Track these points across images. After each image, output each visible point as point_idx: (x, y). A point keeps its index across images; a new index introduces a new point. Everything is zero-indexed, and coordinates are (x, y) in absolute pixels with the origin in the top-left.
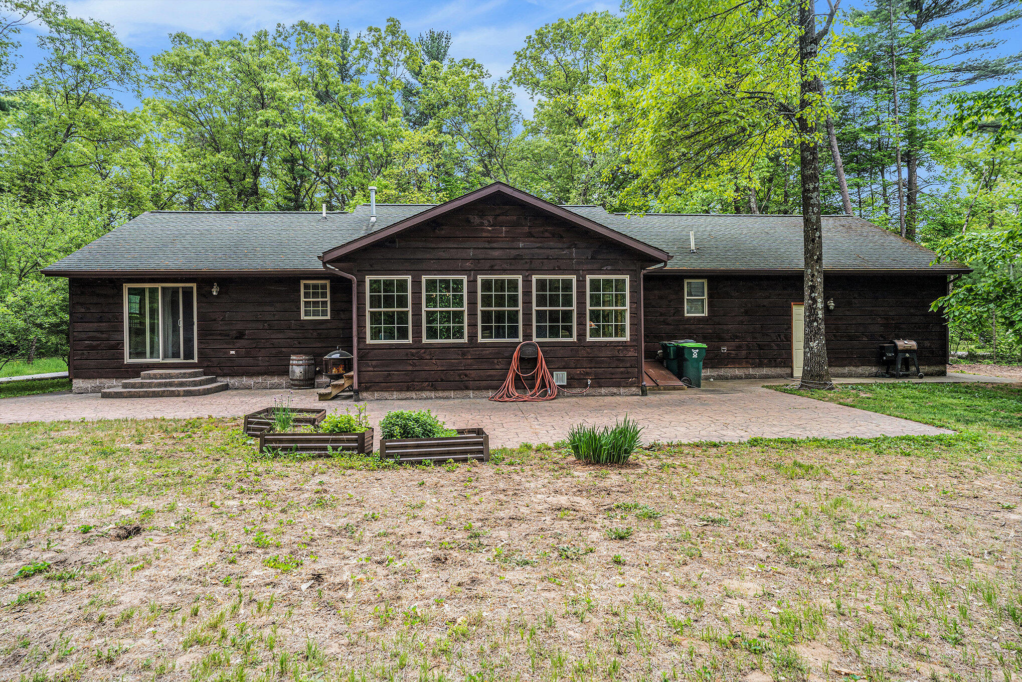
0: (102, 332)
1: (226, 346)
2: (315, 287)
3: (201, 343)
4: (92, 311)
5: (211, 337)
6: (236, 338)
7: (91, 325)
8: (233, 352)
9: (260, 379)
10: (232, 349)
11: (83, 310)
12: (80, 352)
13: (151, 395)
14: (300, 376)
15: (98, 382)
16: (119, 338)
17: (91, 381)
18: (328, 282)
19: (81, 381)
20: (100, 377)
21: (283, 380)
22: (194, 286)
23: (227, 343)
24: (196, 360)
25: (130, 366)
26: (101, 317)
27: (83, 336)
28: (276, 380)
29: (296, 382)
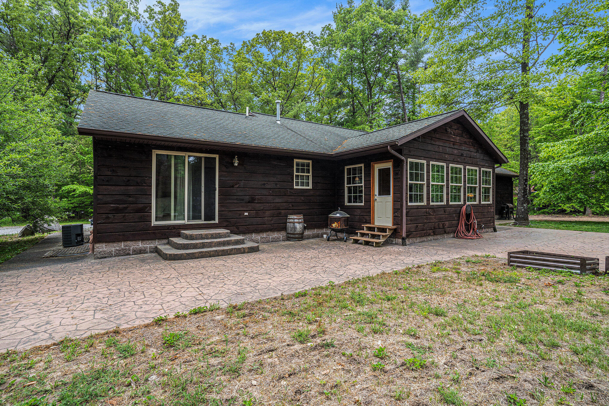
0: (129, 196)
1: (241, 209)
2: (303, 165)
3: (222, 206)
4: (119, 174)
5: (231, 201)
6: (249, 202)
7: (118, 188)
8: (246, 214)
9: (265, 235)
10: (246, 211)
11: (109, 173)
12: (104, 216)
13: (220, 254)
14: (300, 231)
15: (122, 245)
16: (147, 201)
17: (115, 245)
18: (310, 162)
19: (104, 245)
20: (126, 239)
21: (281, 235)
22: (217, 157)
23: (242, 207)
24: (217, 221)
25: (157, 228)
26: (129, 181)
27: (109, 199)
28: (276, 235)
29: (297, 236)
